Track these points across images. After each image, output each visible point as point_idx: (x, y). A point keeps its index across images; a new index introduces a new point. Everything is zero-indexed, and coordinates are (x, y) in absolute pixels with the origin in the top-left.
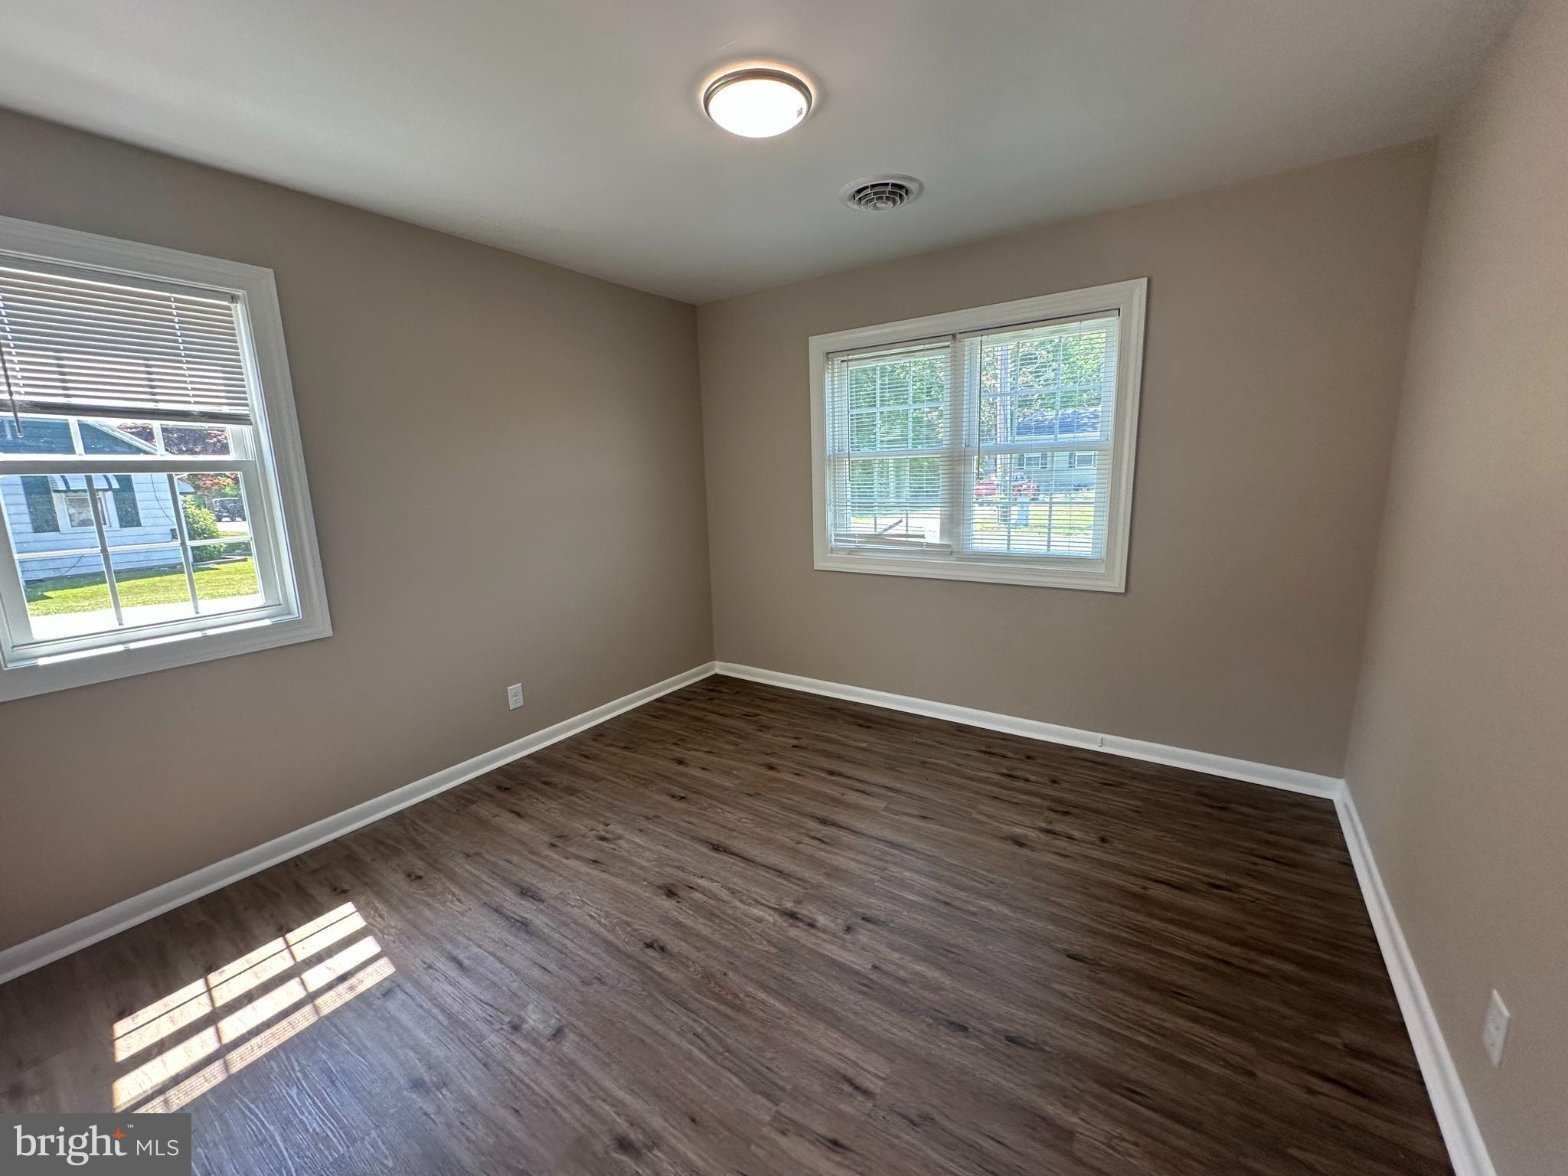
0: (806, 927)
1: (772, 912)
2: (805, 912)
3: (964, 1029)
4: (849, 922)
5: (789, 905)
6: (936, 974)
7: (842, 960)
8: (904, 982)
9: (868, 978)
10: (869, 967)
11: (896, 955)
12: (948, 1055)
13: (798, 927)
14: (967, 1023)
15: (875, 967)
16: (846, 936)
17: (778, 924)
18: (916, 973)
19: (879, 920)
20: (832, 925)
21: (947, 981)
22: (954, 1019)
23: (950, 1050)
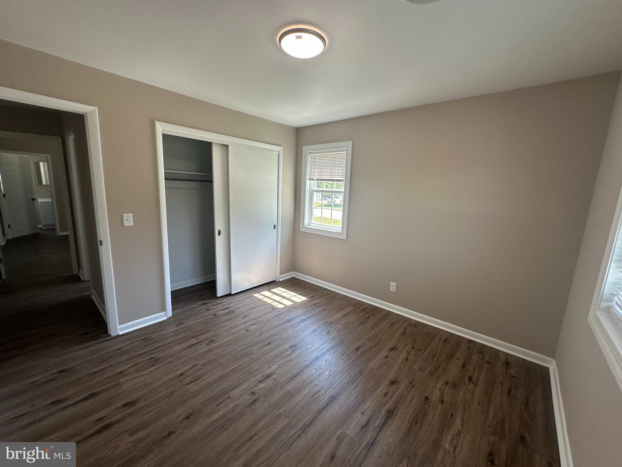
0: (260, 380)
1: (272, 371)
2: (268, 381)
3: (187, 418)
4: (257, 394)
5: (274, 376)
6: (214, 418)
7: (239, 388)
8: (218, 405)
9: (227, 394)
10: (231, 396)
11: (231, 406)
12: (182, 409)
13: (261, 378)
14: (188, 420)
15: (230, 397)
16: (250, 391)
17: (265, 372)
18: (219, 411)
19: (253, 405)
20: (258, 388)
21: (209, 421)
22: (193, 416)
23: (183, 410)
